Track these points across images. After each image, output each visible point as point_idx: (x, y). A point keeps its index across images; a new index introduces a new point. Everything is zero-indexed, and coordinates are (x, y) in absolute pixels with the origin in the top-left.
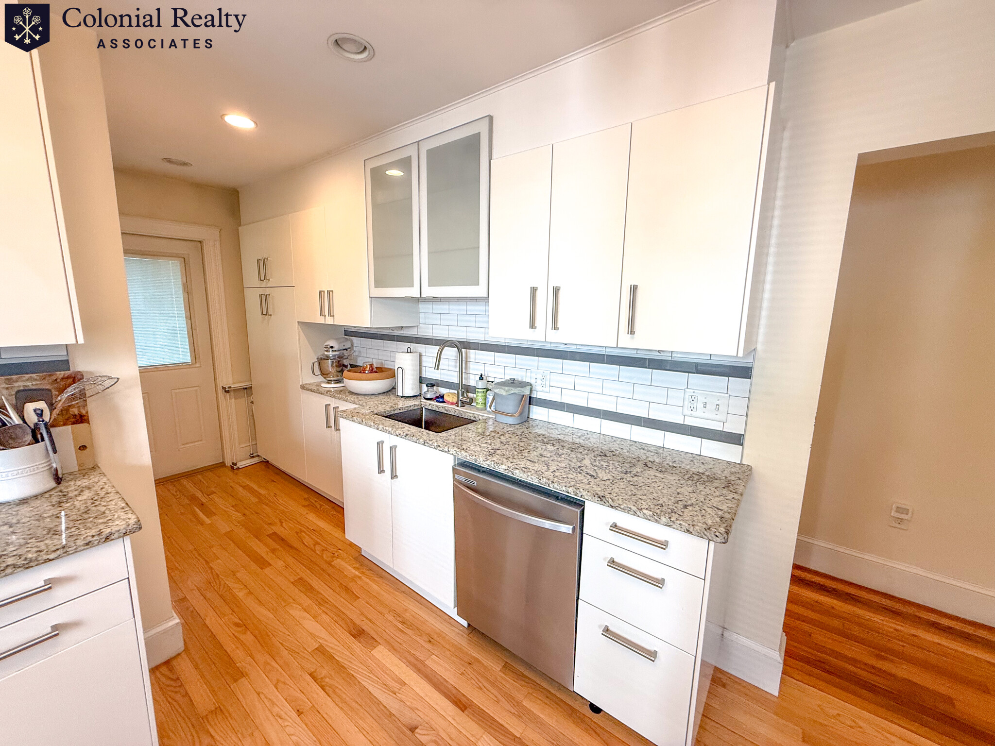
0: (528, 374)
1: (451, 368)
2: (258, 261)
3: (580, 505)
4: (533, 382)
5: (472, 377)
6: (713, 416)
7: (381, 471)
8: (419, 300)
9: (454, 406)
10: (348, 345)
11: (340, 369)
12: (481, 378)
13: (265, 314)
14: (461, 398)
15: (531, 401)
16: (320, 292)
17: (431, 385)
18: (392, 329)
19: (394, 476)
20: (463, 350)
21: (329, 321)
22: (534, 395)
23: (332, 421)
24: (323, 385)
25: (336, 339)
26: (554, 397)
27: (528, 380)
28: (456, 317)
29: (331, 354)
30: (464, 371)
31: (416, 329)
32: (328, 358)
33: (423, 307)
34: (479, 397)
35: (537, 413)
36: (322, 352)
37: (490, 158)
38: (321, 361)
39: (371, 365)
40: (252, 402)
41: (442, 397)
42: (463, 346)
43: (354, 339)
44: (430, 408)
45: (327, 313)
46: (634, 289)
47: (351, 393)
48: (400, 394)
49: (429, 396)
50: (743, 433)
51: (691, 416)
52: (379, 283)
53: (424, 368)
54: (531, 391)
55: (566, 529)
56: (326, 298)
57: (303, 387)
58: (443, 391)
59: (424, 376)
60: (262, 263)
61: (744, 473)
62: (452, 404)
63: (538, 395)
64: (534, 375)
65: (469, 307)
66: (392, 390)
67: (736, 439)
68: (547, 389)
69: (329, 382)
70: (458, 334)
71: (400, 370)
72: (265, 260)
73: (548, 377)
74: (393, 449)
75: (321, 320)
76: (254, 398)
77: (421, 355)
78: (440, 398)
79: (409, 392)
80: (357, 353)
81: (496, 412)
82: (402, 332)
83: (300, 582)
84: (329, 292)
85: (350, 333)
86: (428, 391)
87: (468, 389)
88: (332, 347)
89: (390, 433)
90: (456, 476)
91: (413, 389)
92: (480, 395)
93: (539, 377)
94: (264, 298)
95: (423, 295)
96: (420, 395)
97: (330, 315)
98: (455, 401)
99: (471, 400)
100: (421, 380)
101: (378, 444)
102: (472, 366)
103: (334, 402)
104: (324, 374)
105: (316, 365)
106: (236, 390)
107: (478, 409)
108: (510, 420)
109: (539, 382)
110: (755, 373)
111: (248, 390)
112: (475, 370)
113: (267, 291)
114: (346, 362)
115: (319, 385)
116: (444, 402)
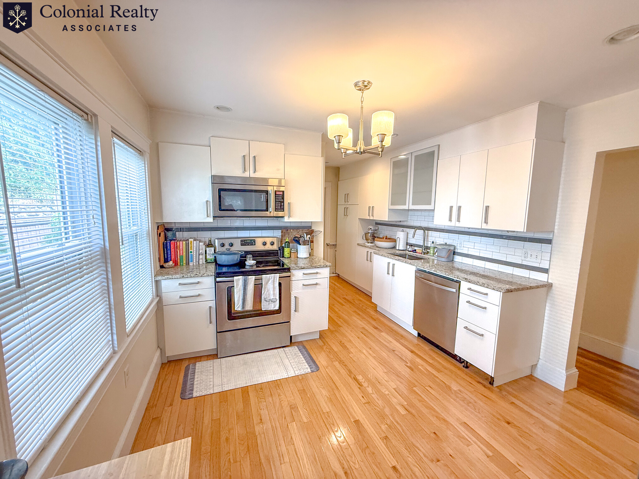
0: (454, 242)
1: (420, 239)
2: (345, 194)
3: (459, 282)
4: (456, 245)
5: (429, 243)
6: (534, 260)
7: (388, 274)
8: (408, 210)
9: (420, 254)
10: (377, 228)
11: (373, 238)
12: (433, 242)
13: (346, 215)
14: (423, 251)
15: (454, 253)
16: (369, 207)
17: (411, 245)
18: (396, 222)
19: (393, 275)
20: (426, 231)
21: (371, 218)
22: (456, 251)
23: (369, 259)
24: (366, 244)
25: (372, 225)
26: (465, 251)
27: (454, 244)
28: (424, 217)
29: (370, 231)
30: (426, 240)
31: (406, 222)
32: (369, 233)
33: (410, 213)
34: (431, 251)
35: (457, 259)
36: (366, 231)
37: (438, 159)
38: (366, 234)
39: (386, 236)
40: (336, 251)
41: (415, 250)
42: (426, 229)
43: (379, 226)
44: (410, 254)
45: (371, 215)
46: (487, 207)
47: (377, 247)
48: (397, 248)
49: (410, 250)
50: (548, 268)
51: (525, 260)
52: (393, 203)
53: (408, 239)
54: (455, 249)
55: (454, 290)
56: (371, 209)
57: (358, 244)
58: (416, 248)
59: (408, 242)
60: (346, 196)
61: (549, 286)
62: (420, 253)
63: (458, 250)
64: (456, 242)
65: (430, 213)
66: (394, 247)
67: (546, 271)
68: (462, 248)
69: (368, 243)
70: (424, 224)
71: (398, 238)
72: (348, 194)
73: (463, 243)
74: (394, 265)
75: (368, 218)
76: (337, 249)
77: (408, 233)
78: (415, 251)
79: (401, 248)
80: (380, 232)
81: (438, 256)
82: (400, 223)
83: (355, 312)
84: (372, 207)
85: (378, 223)
86: (410, 248)
87: (427, 248)
88: (371, 229)
89: (393, 259)
90: (416, 274)
91: (403, 247)
92: (432, 250)
93: (459, 243)
94: (346, 209)
95: (410, 208)
96: (406, 250)
97: (372, 216)
98: (421, 252)
99: (428, 252)
100: (407, 244)
101: (388, 263)
102: (430, 238)
103: (370, 251)
104: (367, 239)
105: (364, 235)
106: (331, 245)
107: (430, 256)
108: (443, 260)
109: (459, 245)
110: (554, 242)
111: (335, 245)
112: (431, 239)
113: (348, 206)
114: (375, 235)
115: (364, 244)
116: (416, 252)
